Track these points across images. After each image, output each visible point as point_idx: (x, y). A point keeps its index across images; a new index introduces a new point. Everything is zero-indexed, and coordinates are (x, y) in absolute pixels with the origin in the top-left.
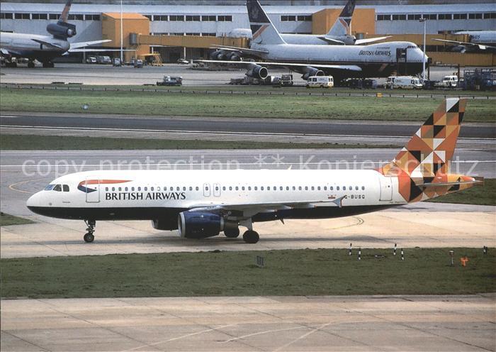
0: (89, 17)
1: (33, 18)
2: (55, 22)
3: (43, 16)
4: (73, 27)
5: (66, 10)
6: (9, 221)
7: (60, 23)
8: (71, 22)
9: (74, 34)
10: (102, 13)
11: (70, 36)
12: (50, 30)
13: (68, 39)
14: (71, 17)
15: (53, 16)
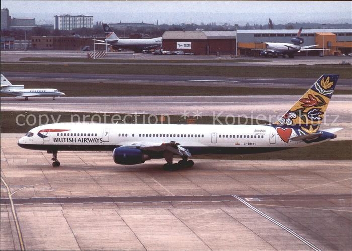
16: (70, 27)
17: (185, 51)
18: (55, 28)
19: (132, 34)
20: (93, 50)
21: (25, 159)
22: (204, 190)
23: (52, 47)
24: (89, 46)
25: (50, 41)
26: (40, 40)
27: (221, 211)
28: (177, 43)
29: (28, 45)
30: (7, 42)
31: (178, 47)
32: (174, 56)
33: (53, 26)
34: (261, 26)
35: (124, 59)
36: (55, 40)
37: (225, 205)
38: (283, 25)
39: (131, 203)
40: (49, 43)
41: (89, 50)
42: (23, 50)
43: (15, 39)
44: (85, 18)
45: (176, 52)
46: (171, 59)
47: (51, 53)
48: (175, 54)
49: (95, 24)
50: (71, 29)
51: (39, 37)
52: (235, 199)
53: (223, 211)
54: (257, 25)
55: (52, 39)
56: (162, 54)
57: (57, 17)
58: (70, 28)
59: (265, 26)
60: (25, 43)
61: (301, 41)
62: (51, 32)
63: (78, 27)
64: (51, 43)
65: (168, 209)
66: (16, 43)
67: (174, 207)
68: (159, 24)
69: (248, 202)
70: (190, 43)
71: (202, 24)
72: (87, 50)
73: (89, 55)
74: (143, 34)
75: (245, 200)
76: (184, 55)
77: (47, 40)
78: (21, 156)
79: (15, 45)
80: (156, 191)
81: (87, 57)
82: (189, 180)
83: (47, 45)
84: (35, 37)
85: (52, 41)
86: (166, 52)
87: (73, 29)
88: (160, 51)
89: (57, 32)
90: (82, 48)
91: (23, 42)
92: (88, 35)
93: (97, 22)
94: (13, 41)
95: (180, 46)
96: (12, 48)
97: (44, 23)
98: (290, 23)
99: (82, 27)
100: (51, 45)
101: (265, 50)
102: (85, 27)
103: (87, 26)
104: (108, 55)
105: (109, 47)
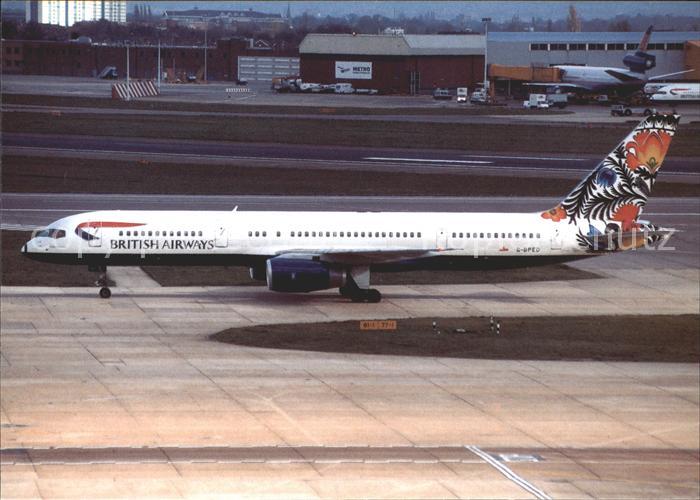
0: (671, 46)
1: (609, 48)
2: (632, 53)
3: (620, 47)
4: (653, 58)
5: (646, 39)
6: (572, 275)
7: (639, 54)
8: (650, 52)
9: (653, 65)
10: (686, 42)
11: (649, 68)
12: (627, 62)
13: (647, 72)
14: (651, 47)
15: (631, 47)
16: (67, 18)
17: (356, 83)
18: (28, 18)
19: (223, 39)
20: (125, 75)
22: (398, 433)
23: (21, 68)
24: (114, 68)
25: (17, 51)
27: (440, 487)
28: (338, 63)
31: (338, 74)
32: (328, 95)
33: (24, 14)
34: (550, 22)
35: (203, 102)
36: (28, 50)
37: (447, 473)
38: (604, 22)
39: (211, 463)
40: (14, 57)
41: (115, 78)
45: (333, 86)
46: (320, 105)
48: (332, 91)
49: (132, 11)
50: (70, 24)
52: (472, 455)
53: (444, 486)
54: (540, 20)
55: (20, 46)
56: (298, 90)
58: (67, 22)
59: (559, 22)
61: (649, 63)
62: (19, 28)
63: (89, 17)
64: (19, 57)
65: (306, 481)
67: (321, 475)
68: (293, 16)
69: (506, 464)
70: (369, 65)
71: (402, 15)
72: (109, 76)
73: (114, 89)
74: (252, 40)
75: (499, 459)
76: (355, 93)
77: (10, 50)
80: (276, 434)
81: (108, 95)
82: (357, 406)
83: (9, 63)
85: (21, 51)
86: (308, 85)
87: (77, 24)
88: (295, 83)
89: (34, 29)
90: (98, 73)
92: (113, 40)
93: (136, 7)
95: (344, 70)
98: (622, 16)
99: (98, 17)
100: (17, 63)
101: (557, 85)
102: (106, 18)
103: (111, 16)
104: (163, 90)
105: (165, 71)
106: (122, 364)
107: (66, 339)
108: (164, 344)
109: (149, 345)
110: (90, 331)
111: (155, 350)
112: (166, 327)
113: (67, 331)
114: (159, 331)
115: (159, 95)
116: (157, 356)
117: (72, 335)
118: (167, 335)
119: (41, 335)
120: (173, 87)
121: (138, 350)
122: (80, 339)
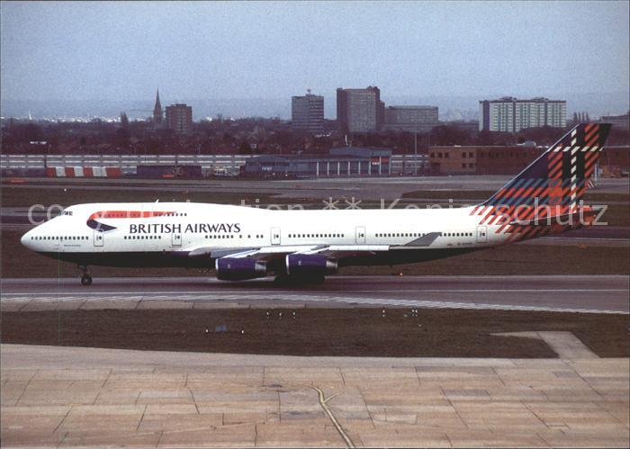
16: (514, 126)
18: (481, 127)
21: (412, 413)
23: (474, 169)
25: (471, 155)
26: (447, 155)
29: (422, 165)
30: (376, 158)
33: (477, 124)
36: (481, 154)
40: (469, 160)
42: (411, 175)
43: (393, 154)
44: (549, 106)
47: (472, 182)
49: (572, 118)
50: (517, 130)
51: (443, 149)
55: (474, 151)
57: (486, 104)
58: (514, 128)
60: (415, 160)
62: (473, 136)
63: (533, 124)
64: (473, 160)
66: (396, 160)
77: (464, 155)
78: (405, 408)
79: (393, 165)
83: (464, 165)
84: (436, 148)
85: (475, 155)
87: (523, 130)
89: (487, 136)
91: (410, 159)
93: (575, 114)
94: (388, 157)
96: (387, 171)
97: (459, 117)
99: (542, 124)
100: (471, 165)
102: (549, 124)
103: (553, 122)
104: (600, 184)
105: (601, 168)
106: (566, 428)
107: (516, 405)
108: (602, 409)
109: (589, 411)
110: (536, 398)
111: (594, 415)
112: (606, 394)
113: (516, 398)
114: (599, 398)
115: (595, 188)
116: (597, 420)
117: (521, 402)
118: (606, 402)
119: (495, 401)
120: (607, 181)
121: (581, 415)
122: (528, 405)
